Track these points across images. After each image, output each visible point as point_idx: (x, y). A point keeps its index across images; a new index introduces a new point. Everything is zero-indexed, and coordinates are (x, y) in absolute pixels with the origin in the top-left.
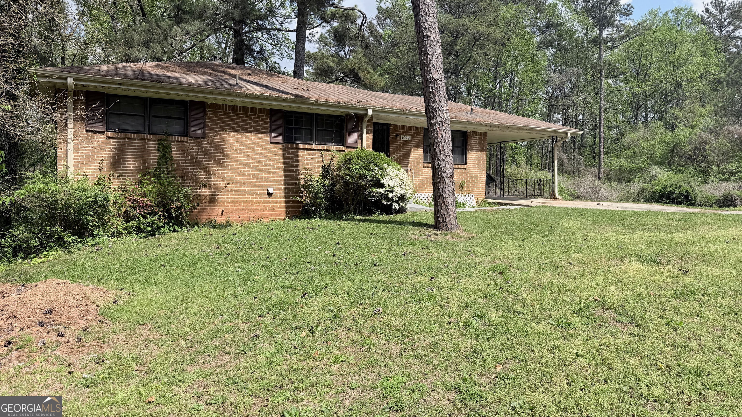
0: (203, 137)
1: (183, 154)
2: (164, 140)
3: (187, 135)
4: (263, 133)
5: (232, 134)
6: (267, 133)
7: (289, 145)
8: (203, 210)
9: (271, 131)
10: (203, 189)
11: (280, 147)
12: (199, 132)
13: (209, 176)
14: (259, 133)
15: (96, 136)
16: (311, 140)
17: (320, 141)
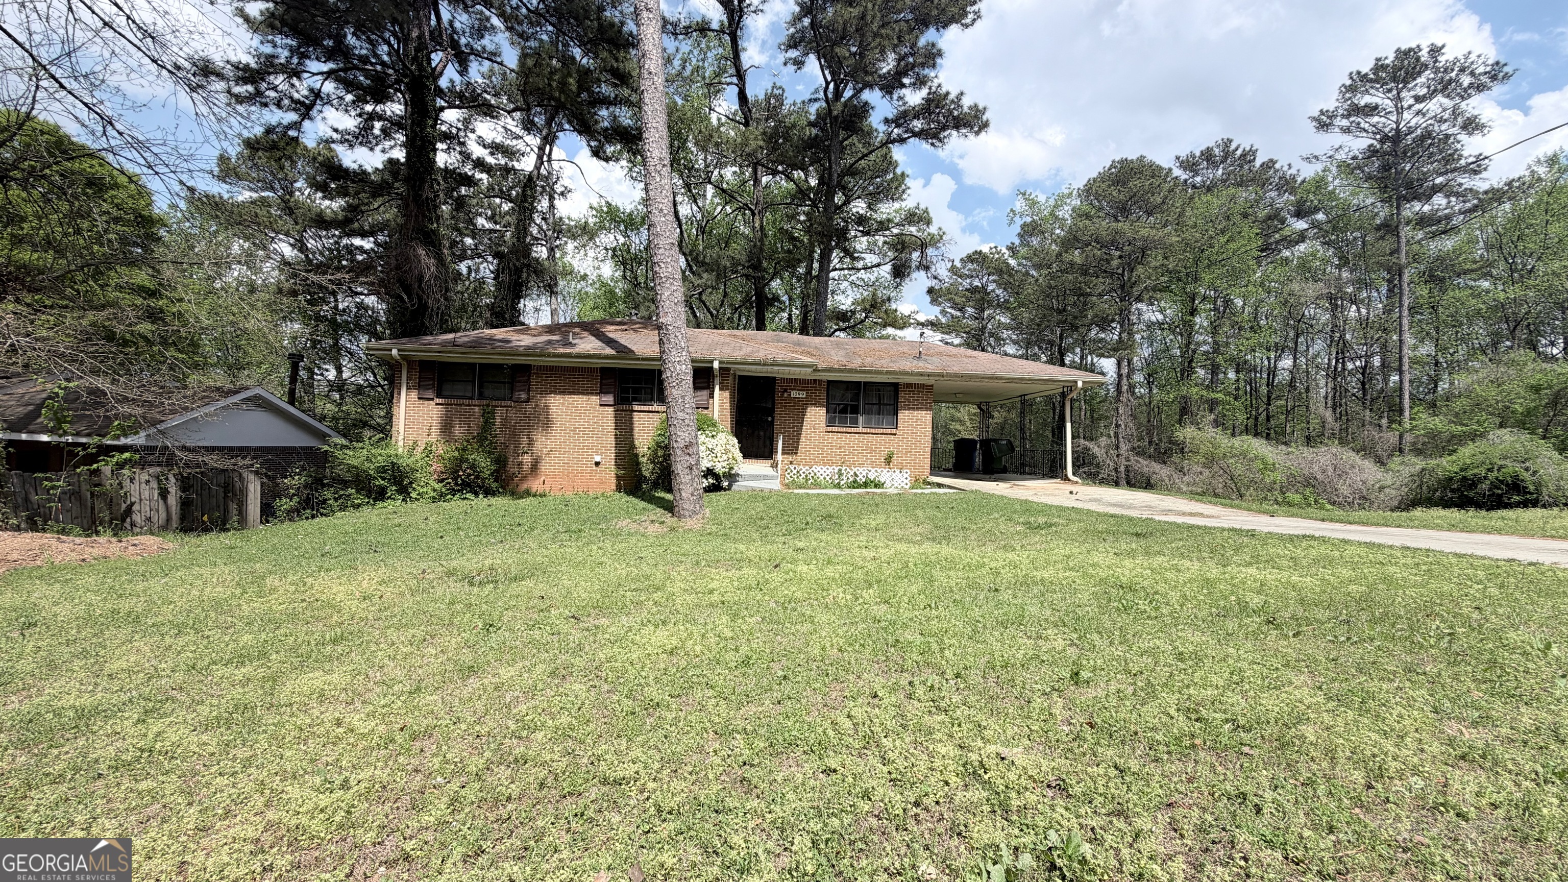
0: (528, 401)
1: (505, 420)
2: (488, 406)
3: (510, 399)
4: (592, 394)
5: (558, 397)
6: (596, 394)
7: (621, 407)
8: (524, 478)
9: (602, 392)
10: (525, 456)
11: (611, 409)
12: (523, 396)
13: (531, 443)
14: (588, 394)
15: (426, 403)
16: (652, 400)
17: (660, 401)
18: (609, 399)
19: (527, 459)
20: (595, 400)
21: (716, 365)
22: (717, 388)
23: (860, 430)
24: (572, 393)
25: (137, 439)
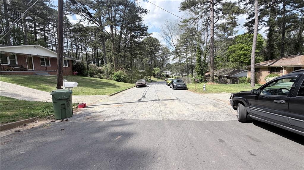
0: (260, 72)
5: (263, 72)
7: (271, 73)
16: (275, 72)
17: (277, 72)
18: (269, 72)
19: (259, 80)
20: (267, 72)
21: (282, 67)
22: (284, 70)
24: (265, 71)
25: (232, 76)
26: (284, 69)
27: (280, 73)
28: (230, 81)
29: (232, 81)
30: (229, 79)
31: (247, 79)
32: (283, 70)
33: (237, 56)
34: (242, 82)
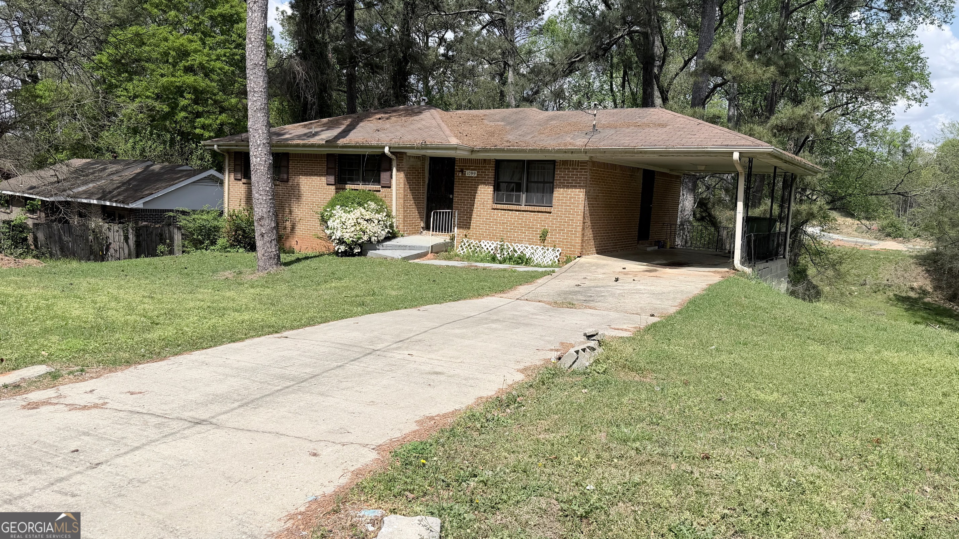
0: (287, 181)
3: (278, 180)
5: (304, 178)
6: (324, 176)
7: (339, 186)
8: (288, 239)
9: (328, 174)
10: (287, 223)
11: (334, 187)
12: (285, 177)
13: (291, 212)
14: (320, 175)
15: (238, 182)
16: (358, 180)
17: (365, 181)
18: (332, 179)
20: (324, 179)
21: (387, 150)
22: (394, 170)
23: (523, 207)
24: (311, 175)
25: (138, 205)
26: (394, 163)
27: (378, 187)
28: (126, 239)
29: (138, 236)
30: (116, 227)
31: (224, 224)
32: (391, 170)
33: (158, 97)
34: (198, 244)
